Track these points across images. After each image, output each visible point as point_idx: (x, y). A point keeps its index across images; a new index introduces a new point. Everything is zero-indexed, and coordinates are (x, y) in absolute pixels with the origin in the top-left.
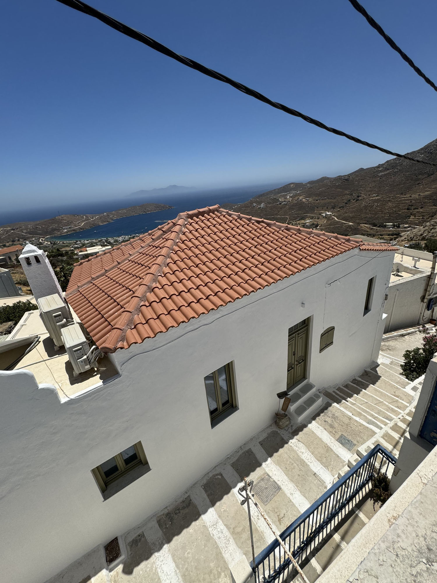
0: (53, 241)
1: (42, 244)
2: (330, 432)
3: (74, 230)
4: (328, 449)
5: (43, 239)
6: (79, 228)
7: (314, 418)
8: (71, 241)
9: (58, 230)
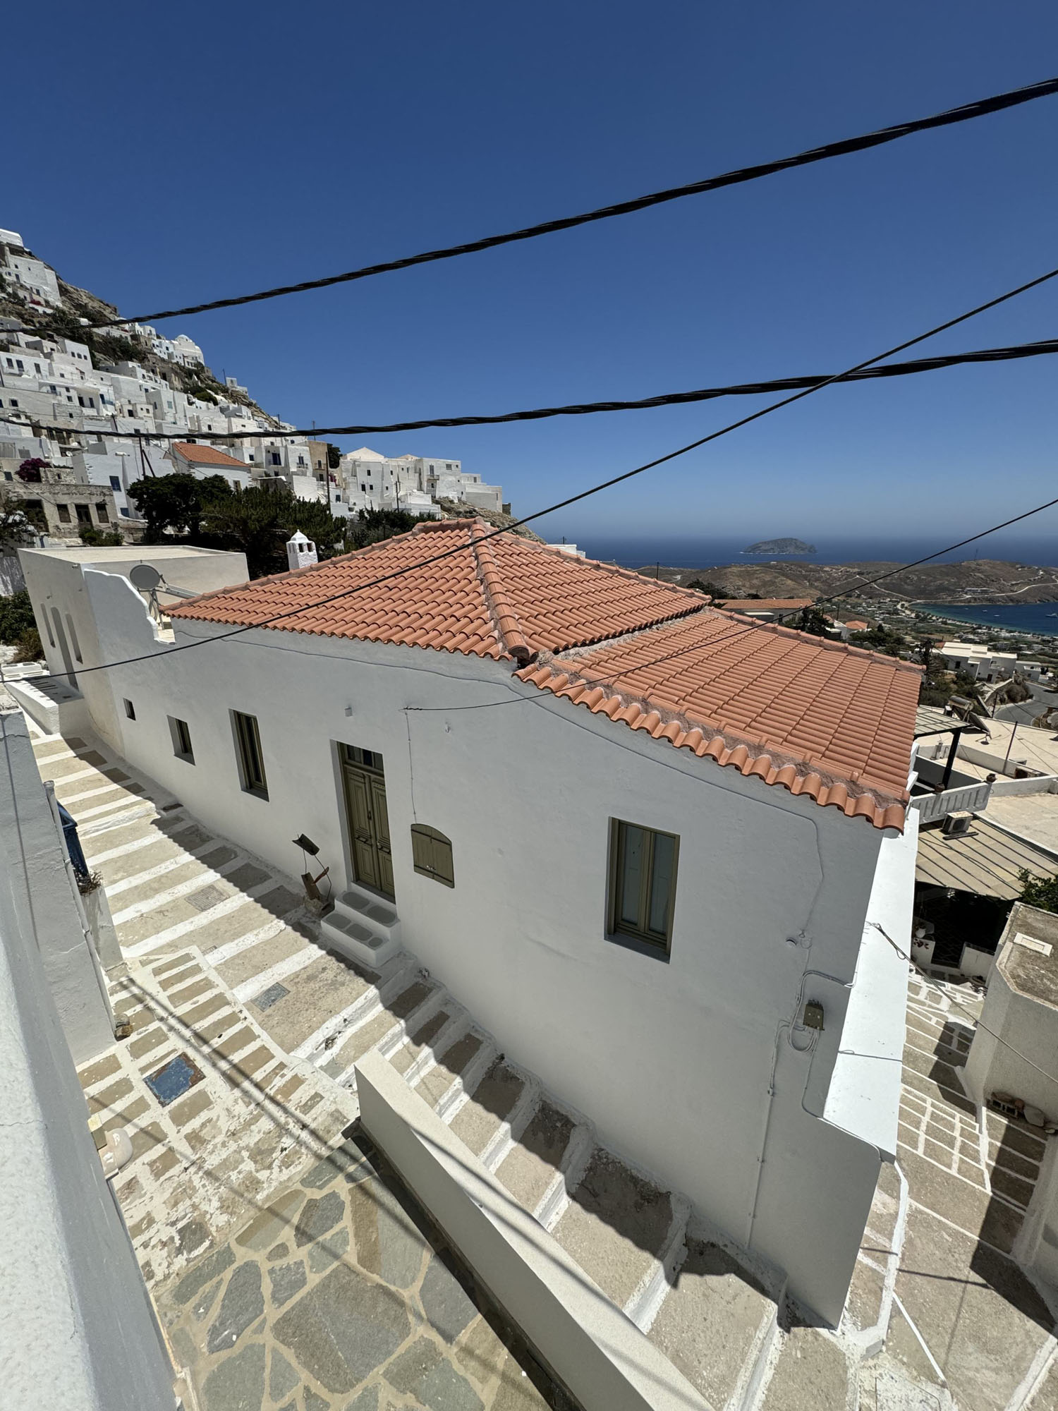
0: (923, 613)
1: (898, 614)
2: (297, 975)
3: (989, 600)
4: (258, 969)
5: (906, 604)
6: (1007, 596)
7: (331, 952)
8: (966, 623)
9: (950, 591)
